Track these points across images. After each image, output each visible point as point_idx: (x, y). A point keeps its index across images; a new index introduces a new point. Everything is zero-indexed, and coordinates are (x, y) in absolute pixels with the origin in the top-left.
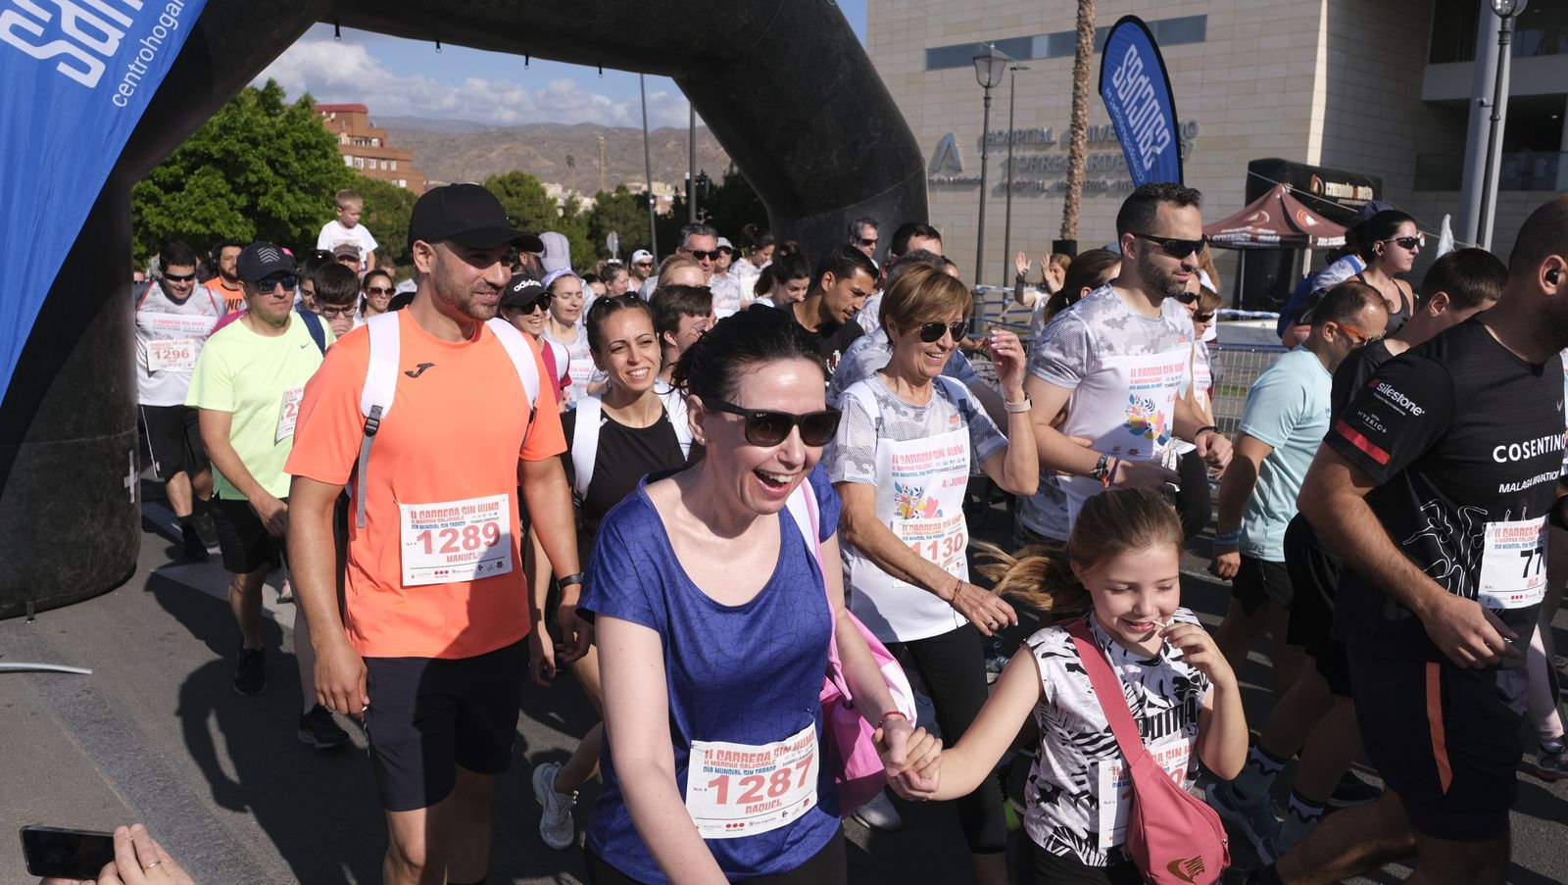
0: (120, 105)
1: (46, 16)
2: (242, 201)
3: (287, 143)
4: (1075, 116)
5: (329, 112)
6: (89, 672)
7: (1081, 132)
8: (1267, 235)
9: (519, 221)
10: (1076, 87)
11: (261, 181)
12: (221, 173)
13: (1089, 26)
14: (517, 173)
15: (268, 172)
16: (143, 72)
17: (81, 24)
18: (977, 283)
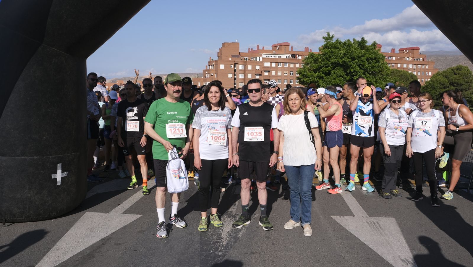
2: (348, 78)
5: (406, 50)
11: (355, 71)
12: (342, 69)
14: (460, 66)
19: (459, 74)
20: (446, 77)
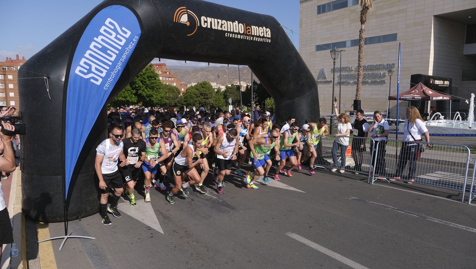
0: (105, 89)
1: (88, 67)
2: (134, 92)
3: (145, 76)
4: (359, 64)
5: (156, 66)
6: (94, 238)
7: (361, 68)
8: (417, 97)
9: (205, 95)
10: (359, 56)
11: (139, 86)
12: (129, 85)
13: (363, 39)
14: (205, 82)
15: (141, 84)
16: (112, 81)
17: (96, 69)
18: (332, 114)
19: (205, 87)
20: (197, 90)
